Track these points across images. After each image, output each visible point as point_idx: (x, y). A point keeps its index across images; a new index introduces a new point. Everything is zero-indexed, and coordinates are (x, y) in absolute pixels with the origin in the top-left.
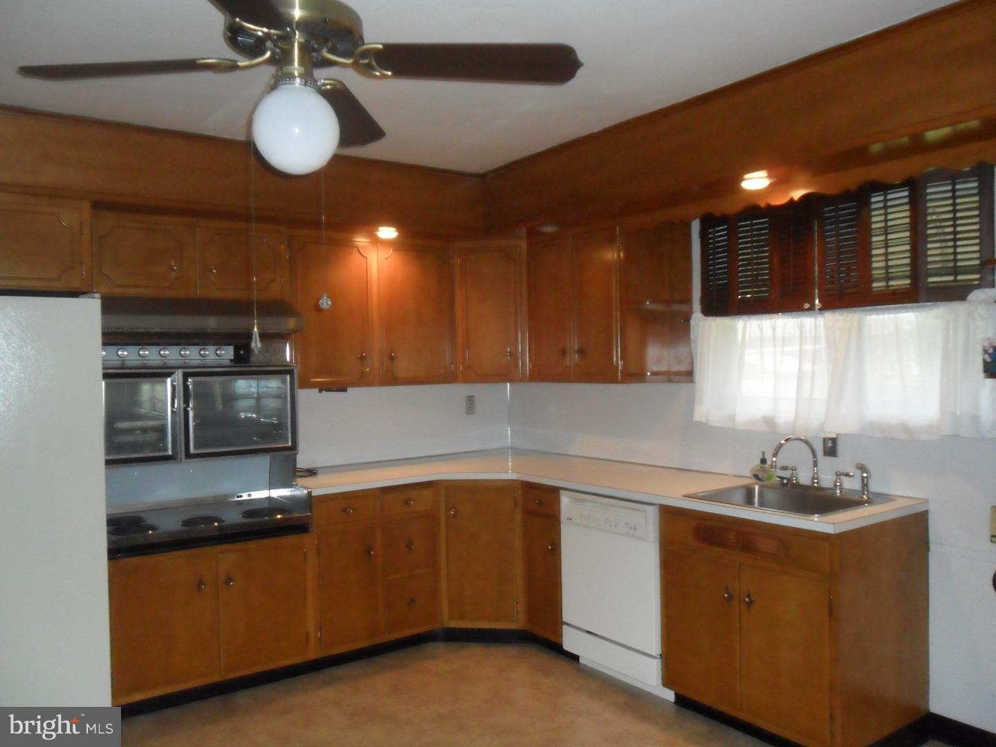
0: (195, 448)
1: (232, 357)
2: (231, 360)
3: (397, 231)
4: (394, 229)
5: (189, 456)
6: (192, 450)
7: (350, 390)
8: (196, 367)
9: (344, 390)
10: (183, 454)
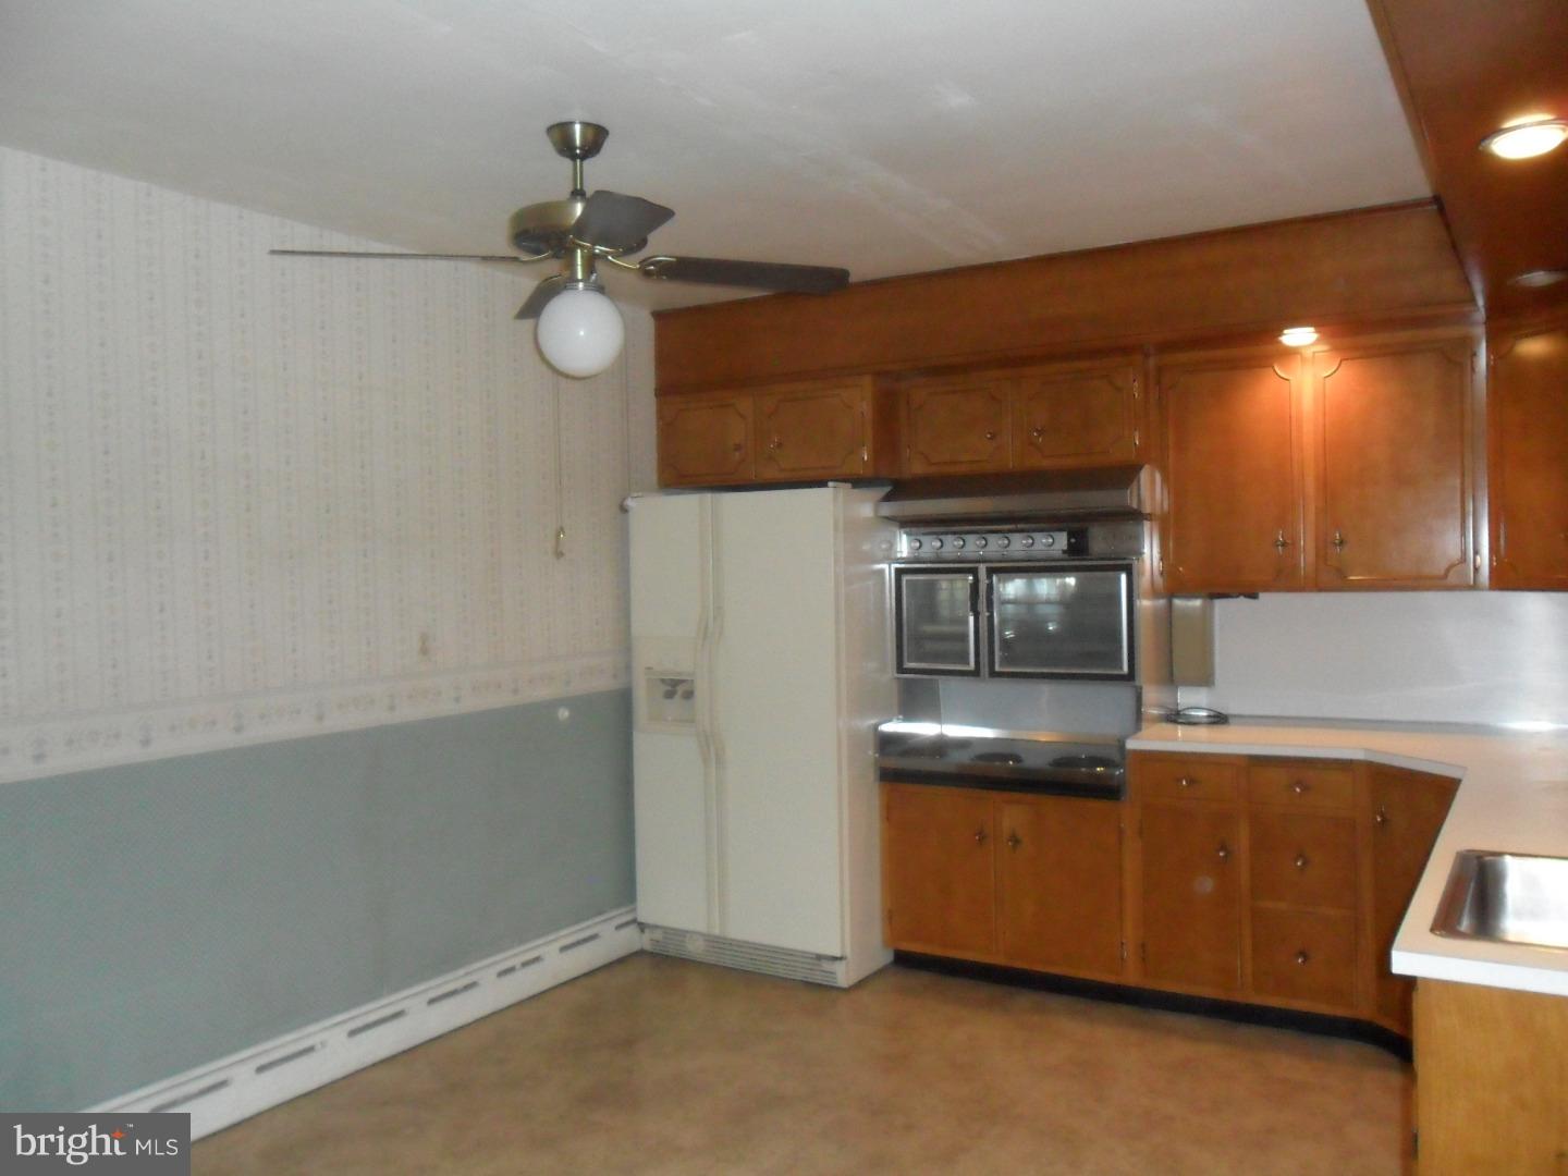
0: (1001, 665)
1: (1065, 548)
2: (1064, 552)
3: (1317, 332)
4: (1312, 329)
5: (994, 674)
6: (997, 668)
7: (1263, 596)
8: (1018, 561)
9: (1253, 596)
10: (987, 669)
